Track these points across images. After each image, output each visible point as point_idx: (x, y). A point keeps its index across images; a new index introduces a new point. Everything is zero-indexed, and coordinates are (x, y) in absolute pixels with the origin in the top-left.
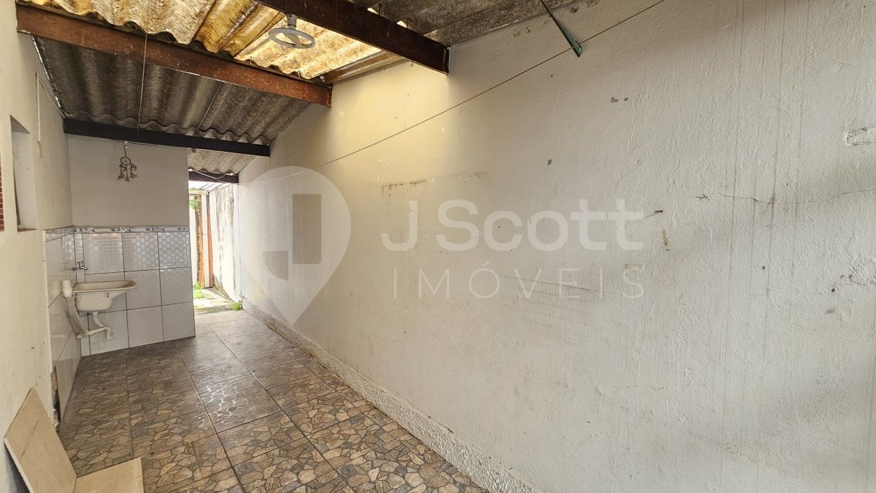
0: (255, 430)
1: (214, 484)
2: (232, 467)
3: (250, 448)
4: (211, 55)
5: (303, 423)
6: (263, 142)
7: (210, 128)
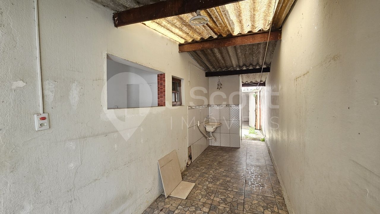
0: (229, 195)
1: (202, 207)
2: (211, 205)
3: (222, 201)
4: (225, 38)
5: (247, 204)
6: (266, 66)
7: (243, 66)
